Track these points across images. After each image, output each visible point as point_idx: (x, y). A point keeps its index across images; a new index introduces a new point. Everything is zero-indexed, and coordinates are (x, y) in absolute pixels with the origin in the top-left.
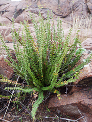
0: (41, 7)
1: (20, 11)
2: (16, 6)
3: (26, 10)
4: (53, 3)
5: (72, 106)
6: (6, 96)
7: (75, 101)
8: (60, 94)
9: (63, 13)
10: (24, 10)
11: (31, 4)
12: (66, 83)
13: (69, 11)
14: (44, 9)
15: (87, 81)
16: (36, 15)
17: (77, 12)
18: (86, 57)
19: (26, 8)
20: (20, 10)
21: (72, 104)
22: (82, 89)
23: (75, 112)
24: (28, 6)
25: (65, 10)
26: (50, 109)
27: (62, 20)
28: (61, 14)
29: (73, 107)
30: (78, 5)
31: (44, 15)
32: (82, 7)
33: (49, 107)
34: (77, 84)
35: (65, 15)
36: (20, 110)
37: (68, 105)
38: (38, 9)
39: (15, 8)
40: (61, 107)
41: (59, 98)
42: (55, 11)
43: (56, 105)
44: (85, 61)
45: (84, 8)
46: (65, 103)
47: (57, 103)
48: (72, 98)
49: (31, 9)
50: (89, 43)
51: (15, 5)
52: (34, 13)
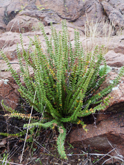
0: (41, 8)
1: (13, 14)
2: (6, 7)
3: (20, 13)
4: (57, 2)
5: (100, 138)
6: (13, 133)
7: (104, 132)
8: (85, 125)
9: (71, 16)
10: (17, 13)
11: (26, 4)
12: (93, 111)
13: (79, 13)
14: (46, 10)
15: (118, 106)
16: (36, 19)
17: (89, 14)
18: (112, 77)
19: (20, 10)
20: (13, 12)
21: (100, 136)
22: (111, 116)
23: (104, 145)
24: (22, 8)
25: (74, 11)
26: (72, 144)
27: (71, 24)
28: (69, 17)
29: (102, 139)
30: (91, 4)
31: (46, 19)
32: (96, 7)
33: (71, 142)
34: (105, 112)
35: (75, 18)
36: (35, 150)
37: (95, 137)
38: (38, 11)
39: (4, 10)
40: (87, 140)
41: (86, 130)
42: (61, 13)
43: (80, 139)
44: (112, 83)
45: (98, 8)
46: (92, 136)
47: (82, 136)
48: (100, 129)
49: (27, 11)
50: (111, 57)
51: (3, 6)
52: (33, 16)
